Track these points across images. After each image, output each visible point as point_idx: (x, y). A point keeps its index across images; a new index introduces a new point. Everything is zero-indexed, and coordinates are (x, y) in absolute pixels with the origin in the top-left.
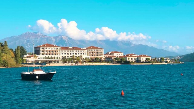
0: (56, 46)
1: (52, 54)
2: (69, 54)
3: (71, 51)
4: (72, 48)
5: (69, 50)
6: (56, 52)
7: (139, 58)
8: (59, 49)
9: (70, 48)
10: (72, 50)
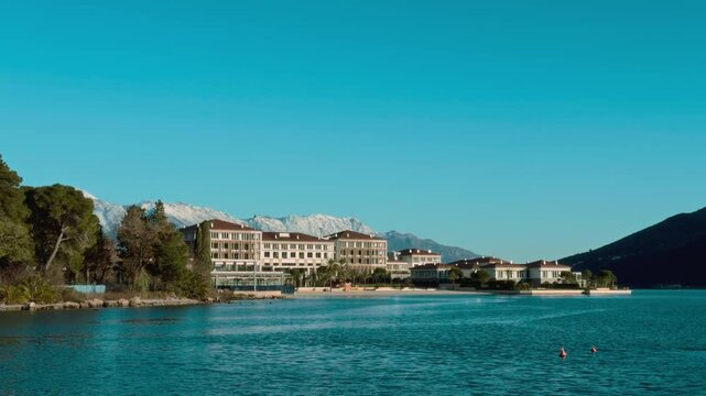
0: (246, 229)
1: (236, 256)
2: (280, 255)
3: (284, 247)
4: (288, 235)
5: (280, 243)
6: (247, 247)
7: (533, 271)
8: (256, 237)
9: (281, 235)
10: (289, 243)
